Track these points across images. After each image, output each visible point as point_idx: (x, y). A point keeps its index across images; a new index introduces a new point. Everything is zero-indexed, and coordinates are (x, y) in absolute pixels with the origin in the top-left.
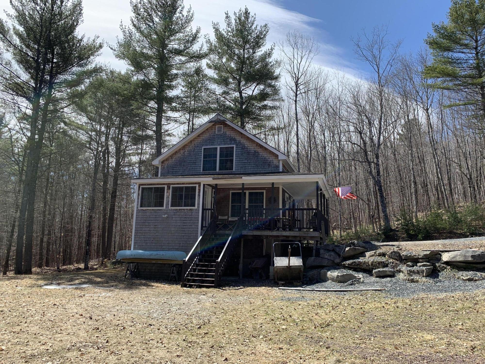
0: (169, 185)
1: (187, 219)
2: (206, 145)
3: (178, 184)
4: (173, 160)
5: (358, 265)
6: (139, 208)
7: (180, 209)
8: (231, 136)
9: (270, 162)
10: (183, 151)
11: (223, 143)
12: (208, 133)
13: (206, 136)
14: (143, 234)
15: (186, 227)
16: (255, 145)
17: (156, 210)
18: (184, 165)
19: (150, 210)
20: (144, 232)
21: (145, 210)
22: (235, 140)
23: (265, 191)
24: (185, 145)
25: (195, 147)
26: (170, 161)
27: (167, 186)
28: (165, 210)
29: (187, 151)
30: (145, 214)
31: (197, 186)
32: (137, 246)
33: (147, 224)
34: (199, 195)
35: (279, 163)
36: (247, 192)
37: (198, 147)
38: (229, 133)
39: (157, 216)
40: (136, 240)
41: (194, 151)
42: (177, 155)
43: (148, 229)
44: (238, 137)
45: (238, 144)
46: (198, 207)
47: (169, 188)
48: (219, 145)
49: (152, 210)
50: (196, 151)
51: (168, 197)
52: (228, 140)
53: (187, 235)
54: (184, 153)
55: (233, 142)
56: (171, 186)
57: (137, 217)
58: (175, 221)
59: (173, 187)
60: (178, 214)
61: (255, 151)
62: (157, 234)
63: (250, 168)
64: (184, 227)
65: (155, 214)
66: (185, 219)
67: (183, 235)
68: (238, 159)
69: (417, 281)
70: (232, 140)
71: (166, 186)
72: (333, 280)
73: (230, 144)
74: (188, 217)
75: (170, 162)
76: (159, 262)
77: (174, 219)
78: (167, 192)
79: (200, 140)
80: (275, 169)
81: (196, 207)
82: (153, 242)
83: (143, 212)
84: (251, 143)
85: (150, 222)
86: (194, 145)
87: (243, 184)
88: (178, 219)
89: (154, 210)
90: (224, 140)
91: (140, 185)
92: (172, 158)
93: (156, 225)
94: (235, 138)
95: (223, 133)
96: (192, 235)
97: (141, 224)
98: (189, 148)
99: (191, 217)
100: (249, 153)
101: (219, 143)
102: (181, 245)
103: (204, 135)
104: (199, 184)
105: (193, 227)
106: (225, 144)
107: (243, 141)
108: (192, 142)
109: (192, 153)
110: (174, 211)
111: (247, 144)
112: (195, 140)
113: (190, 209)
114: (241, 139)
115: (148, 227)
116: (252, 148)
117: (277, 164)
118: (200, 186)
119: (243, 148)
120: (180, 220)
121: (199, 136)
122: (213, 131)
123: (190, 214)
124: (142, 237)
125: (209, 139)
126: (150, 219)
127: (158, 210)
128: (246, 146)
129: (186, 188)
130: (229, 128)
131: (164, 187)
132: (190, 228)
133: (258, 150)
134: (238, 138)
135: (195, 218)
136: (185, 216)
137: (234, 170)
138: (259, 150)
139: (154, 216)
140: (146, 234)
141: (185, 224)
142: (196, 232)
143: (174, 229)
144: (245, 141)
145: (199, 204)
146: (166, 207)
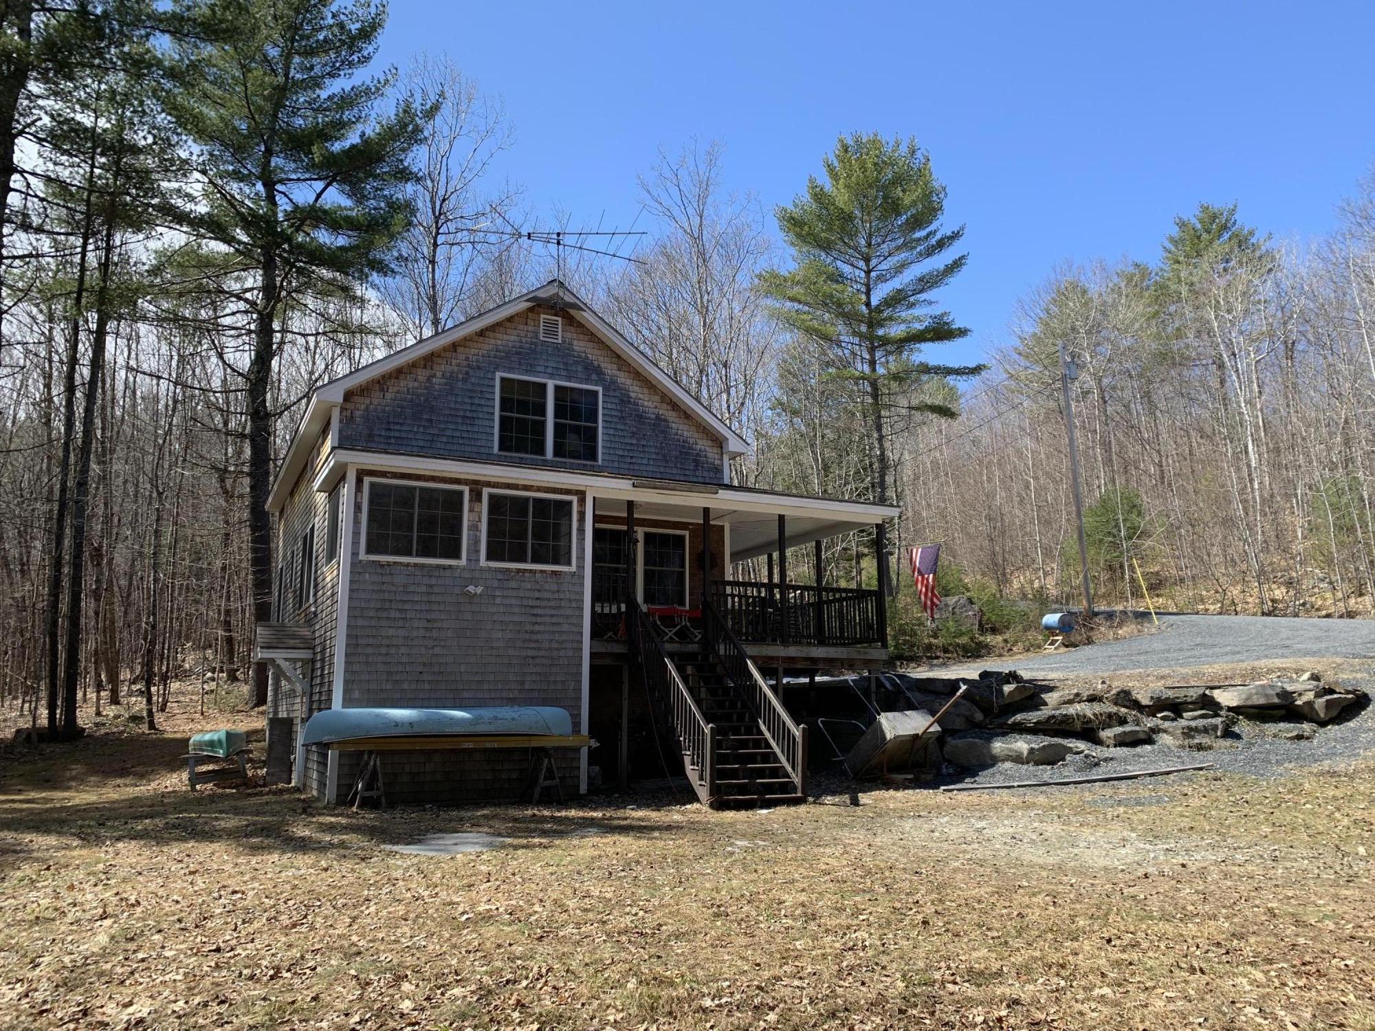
0: (476, 487)
1: (544, 603)
2: (510, 370)
3: (509, 486)
4: (389, 396)
5: (1062, 722)
6: (363, 556)
7: (519, 571)
8: (587, 358)
9: (698, 455)
10: (427, 372)
11: (564, 373)
12: (515, 332)
13: (509, 339)
14: (383, 650)
15: (541, 628)
16: (657, 398)
17: (431, 566)
18: (430, 421)
19: (408, 565)
20: (386, 642)
21: (389, 564)
22: (598, 371)
23: (687, 533)
24: (432, 354)
25: (469, 366)
26: (376, 398)
27: (471, 491)
28: (464, 569)
29: (439, 374)
30: (386, 579)
31: (575, 499)
32: (356, 695)
33: (398, 615)
34: (581, 531)
35: (722, 459)
36: (640, 532)
37: (479, 368)
38: (580, 346)
39: (436, 590)
40: (354, 672)
41: (465, 380)
42: (402, 383)
43: (401, 632)
44: (609, 366)
45: (612, 386)
46: (581, 567)
47: (476, 496)
48: (552, 376)
49: (416, 565)
50: (473, 380)
51: (474, 528)
52: (580, 368)
53: (546, 654)
54: (429, 379)
55: (594, 377)
56: (486, 491)
57: (355, 587)
58: (501, 609)
59: (491, 496)
60: (513, 584)
61: (658, 417)
62: (437, 650)
63: (645, 461)
64: (537, 628)
65: (426, 580)
66: (538, 603)
67: (531, 653)
68: (612, 432)
69: (1210, 748)
70: (593, 371)
71: (466, 489)
72: (1018, 759)
73: (587, 381)
74: (547, 595)
75: (376, 401)
76: (488, 745)
77: (498, 601)
78: (471, 510)
79: (487, 346)
80: (712, 474)
81: (573, 568)
82: (425, 677)
83: (379, 570)
84: (646, 391)
85: (407, 606)
86: (467, 359)
87: (706, 511)
88: (513, 601)
89: (423, 566)
90: (566, 364)
91: (361, 475)
92: (382, 390)
93: (436, 620)
94: (599, 366)
95: (564, 342)
96: (562, 653)
97: (371, 614)
98: (449, 369)
99: (556, 596)
100: (640, 418)
101: (549, 370)
102: (527, 687)
103: (499, 336)
104: (581, 495)
105: (565, 628)
106: (569, 379)
107: (623, 379)
108: (460, 349)
109: (460, 384)
110: (500, 576)
111: (636, 391)
112: (468, 343)
113: (554, 572)
114: (618, 373)
115: (400, 624)
116: (649, 404)
117: (717, 462)
118: (582, 501)
119: (625, 400)
120: (521, 606)
121: (482, 333)
122: (530, 328)
123: (555, 587)
124: (380, 659)
125: (518, 353)
126: (411, 597)
127: (438, 567)
128: (633, 395)
129: (538, 501)
130: (579, 330)
131: (461, 493)
132: (553, 632)
133: (666, 413)
134: (609, 369)
135: (570, 601)
136: (537, 595)
137: (600, 462)
138: (671, 416)
139: (423, 589)
140: (393, 651)
141: (539, 620)
142: (575, 645)
143: (500, 635)
144: (629, 382)
145: (581, 558)
146: (469, 560)
